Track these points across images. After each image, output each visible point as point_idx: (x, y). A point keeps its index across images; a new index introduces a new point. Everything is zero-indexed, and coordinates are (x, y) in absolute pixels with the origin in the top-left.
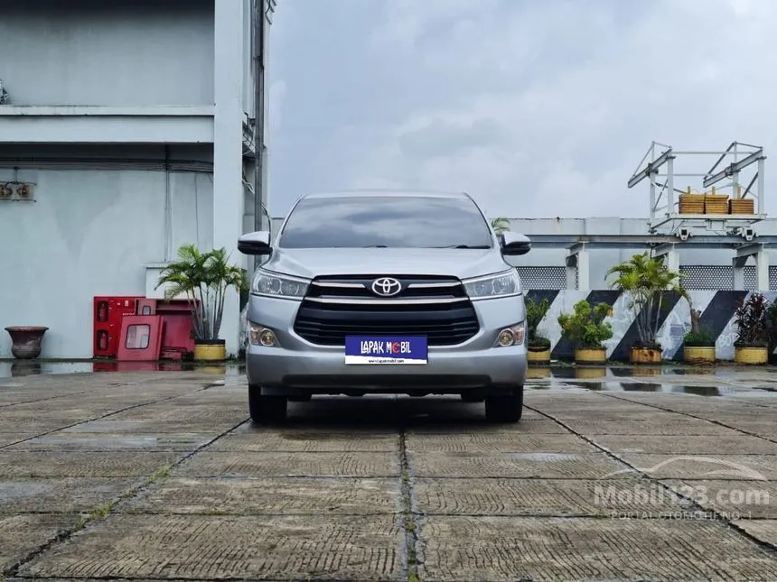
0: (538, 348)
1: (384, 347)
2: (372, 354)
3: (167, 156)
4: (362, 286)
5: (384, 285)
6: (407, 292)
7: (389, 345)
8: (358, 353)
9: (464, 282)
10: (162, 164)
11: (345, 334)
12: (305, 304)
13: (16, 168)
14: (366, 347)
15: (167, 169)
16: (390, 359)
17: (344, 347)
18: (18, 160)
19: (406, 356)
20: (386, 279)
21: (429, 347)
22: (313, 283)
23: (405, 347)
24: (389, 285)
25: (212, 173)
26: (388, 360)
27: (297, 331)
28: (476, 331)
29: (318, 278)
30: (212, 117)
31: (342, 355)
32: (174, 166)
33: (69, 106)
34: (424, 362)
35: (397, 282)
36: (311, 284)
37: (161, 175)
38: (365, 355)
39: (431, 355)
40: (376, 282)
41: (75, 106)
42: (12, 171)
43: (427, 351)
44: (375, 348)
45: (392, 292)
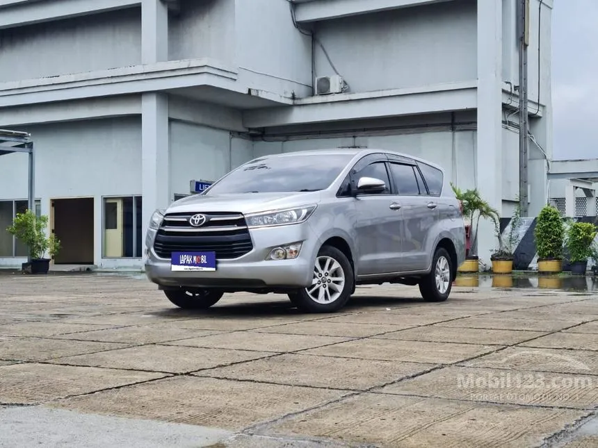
1: (192, 259)
2: (186, 264)
3: (453, 120)
4: (185, 220)
5: (196, 219)
6: (209, 224)
7: (195, 258)
8: (178, 263)
9: (245, 216)
10: (449, 127)
11: (171, 251)
12: (159, 232)
13: (354, 137)
14: (184, 258)
15: (453, 130)
16: (196, 267)
17: (170, 259)
18: (355, 131)
19: (203, 265)
20: (198, 215)
21: (219, 260)
22: (165, 218)
23: (203, 259)
24: (199, 219)
25: (476, 130)
26: (194, 268)
27: (155, 249)
28: (251, 249)
29: (168, 215)
30: (475, 88)
31: (169, 265)
32: (458, 127)
33: (379, 90)
34: (214, 269)
35: (203, 217)
36: (163, 219)
37: (449, 134)
38: (182, 265)
39: (220, 266)
40: (193, 217)
41: (383, 90)
42: (352, 139)
43: (217, 262)
44: (188, 260)
45: (199, 223)
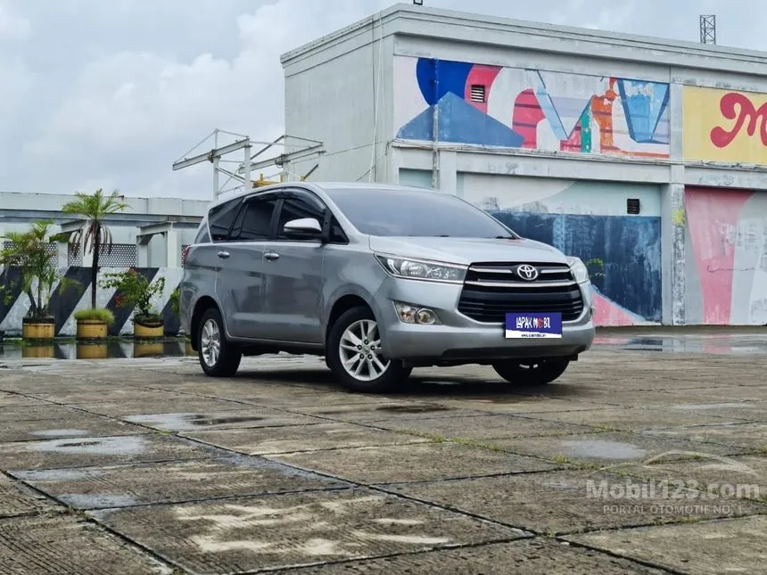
0: (154, 324)
1: (532, 323)
2: (524, 329)
4: (510, 272)
5: (526, 271)
6: (542, 277)
7: (536, 321)
8: (514, 328)
9: (571, 269)
11: (505, 313)
12: (466, 287)
14: (521, 321)
16: (537, 333)
19: (547, 331)
20: (526, 266)
21: (563, 322)
22: (471, 269)
23: (547, 322)
24: (529, 271)
26: (535, 334)
27: (460, 310)
29: (473, 264)
34: (559, 336)
35: (534, 269)
36: (468, 270)
38: (519, 330)
39: (564, 329)
40: (519, 268)
43: (561, 326)
44: (526, 324)
45: (532, 277)
